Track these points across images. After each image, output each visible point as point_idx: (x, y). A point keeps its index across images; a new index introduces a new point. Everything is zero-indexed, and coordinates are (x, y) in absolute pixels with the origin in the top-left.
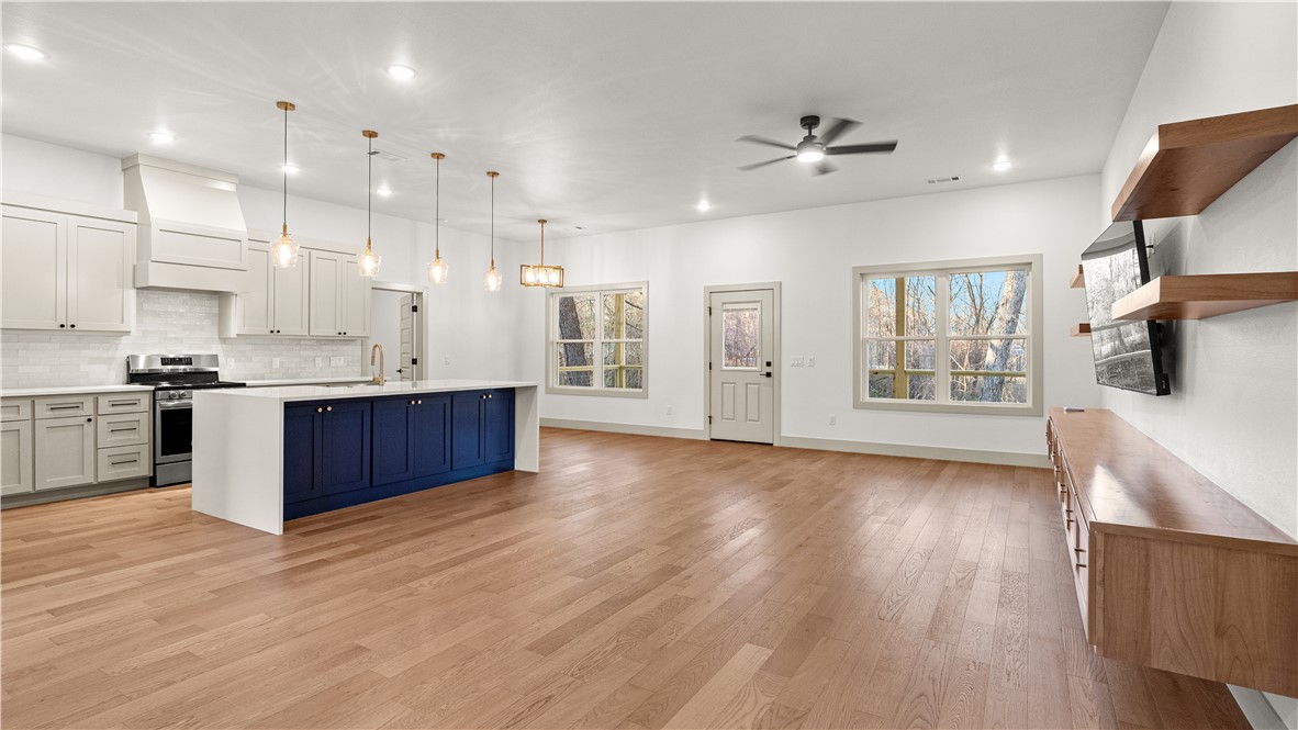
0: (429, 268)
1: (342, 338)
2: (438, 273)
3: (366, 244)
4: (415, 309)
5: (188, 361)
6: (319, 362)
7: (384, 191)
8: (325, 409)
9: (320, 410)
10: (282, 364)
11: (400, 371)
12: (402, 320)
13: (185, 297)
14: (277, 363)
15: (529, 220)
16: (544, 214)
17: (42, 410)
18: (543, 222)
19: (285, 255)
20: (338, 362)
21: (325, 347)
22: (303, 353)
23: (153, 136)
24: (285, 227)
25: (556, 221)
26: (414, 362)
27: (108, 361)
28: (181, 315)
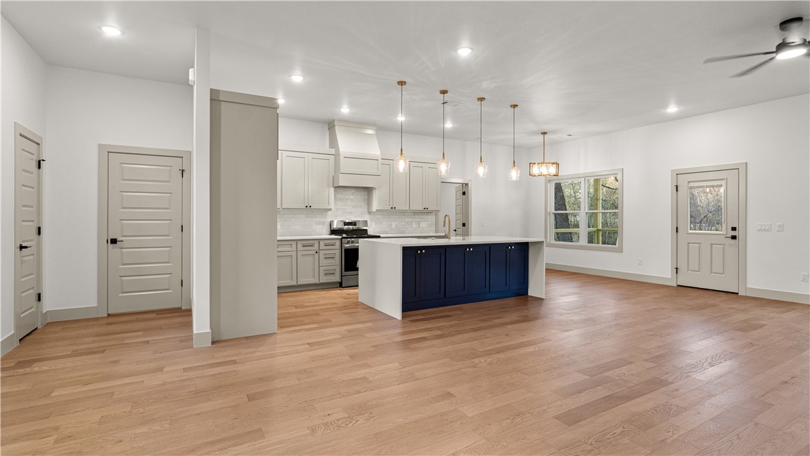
0: (477, 168)
1: (426, 212)
2: (481, 171)
3: (442, 156)
4: (464, 193)
5: (354, 224)
6: (414, 225)
7: (449, 125)
8: (421, 251)
9: (419, 252)
10: (396, 225)
11: (455, 230)
12: (456, 200)
13: (353, 191)
14: (394, 225)
15: (535, 133)
16: (545, 128)
17: (300, 246)
18: (544, 133)
19: (402, 166)
20: (424, 225)
21: (416, 216)
22: (407, 220)
23: (342, 110)
24: (402, 150)
25: (553, 132)
26: (464, 225)
27: (323, 223)
28: (352, 200)
